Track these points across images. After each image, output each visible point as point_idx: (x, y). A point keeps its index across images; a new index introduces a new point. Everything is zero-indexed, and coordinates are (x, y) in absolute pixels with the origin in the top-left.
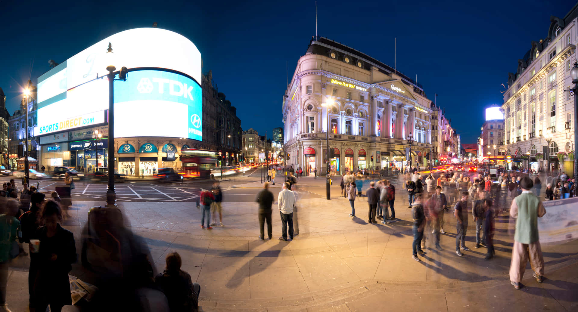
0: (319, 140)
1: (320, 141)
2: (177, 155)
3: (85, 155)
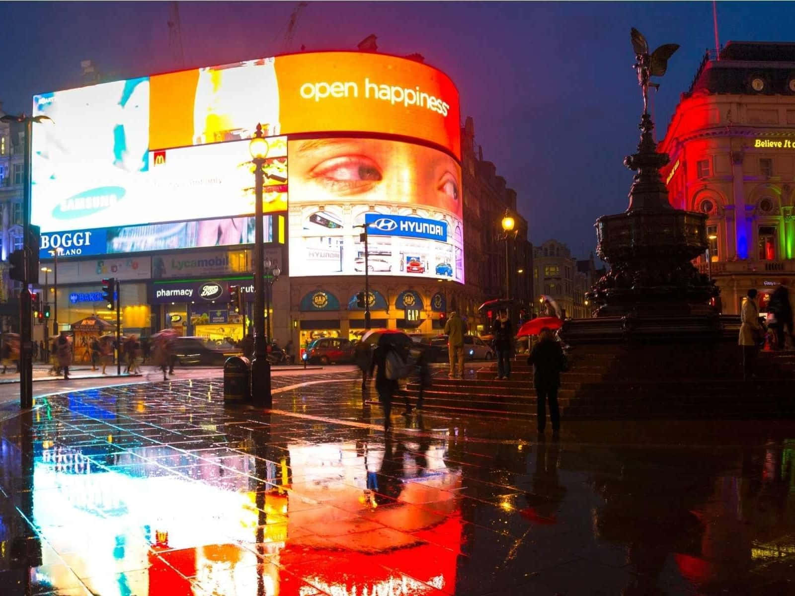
0: (729, 278)
1: (733, 280)
2: (423, 315)
3: (189, 315)
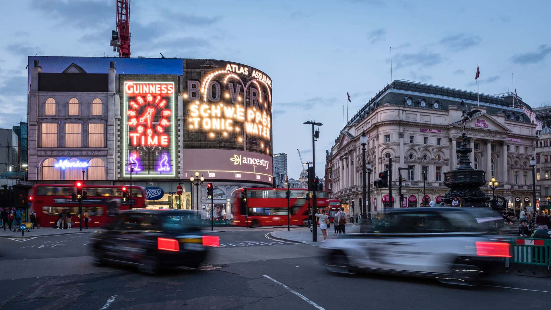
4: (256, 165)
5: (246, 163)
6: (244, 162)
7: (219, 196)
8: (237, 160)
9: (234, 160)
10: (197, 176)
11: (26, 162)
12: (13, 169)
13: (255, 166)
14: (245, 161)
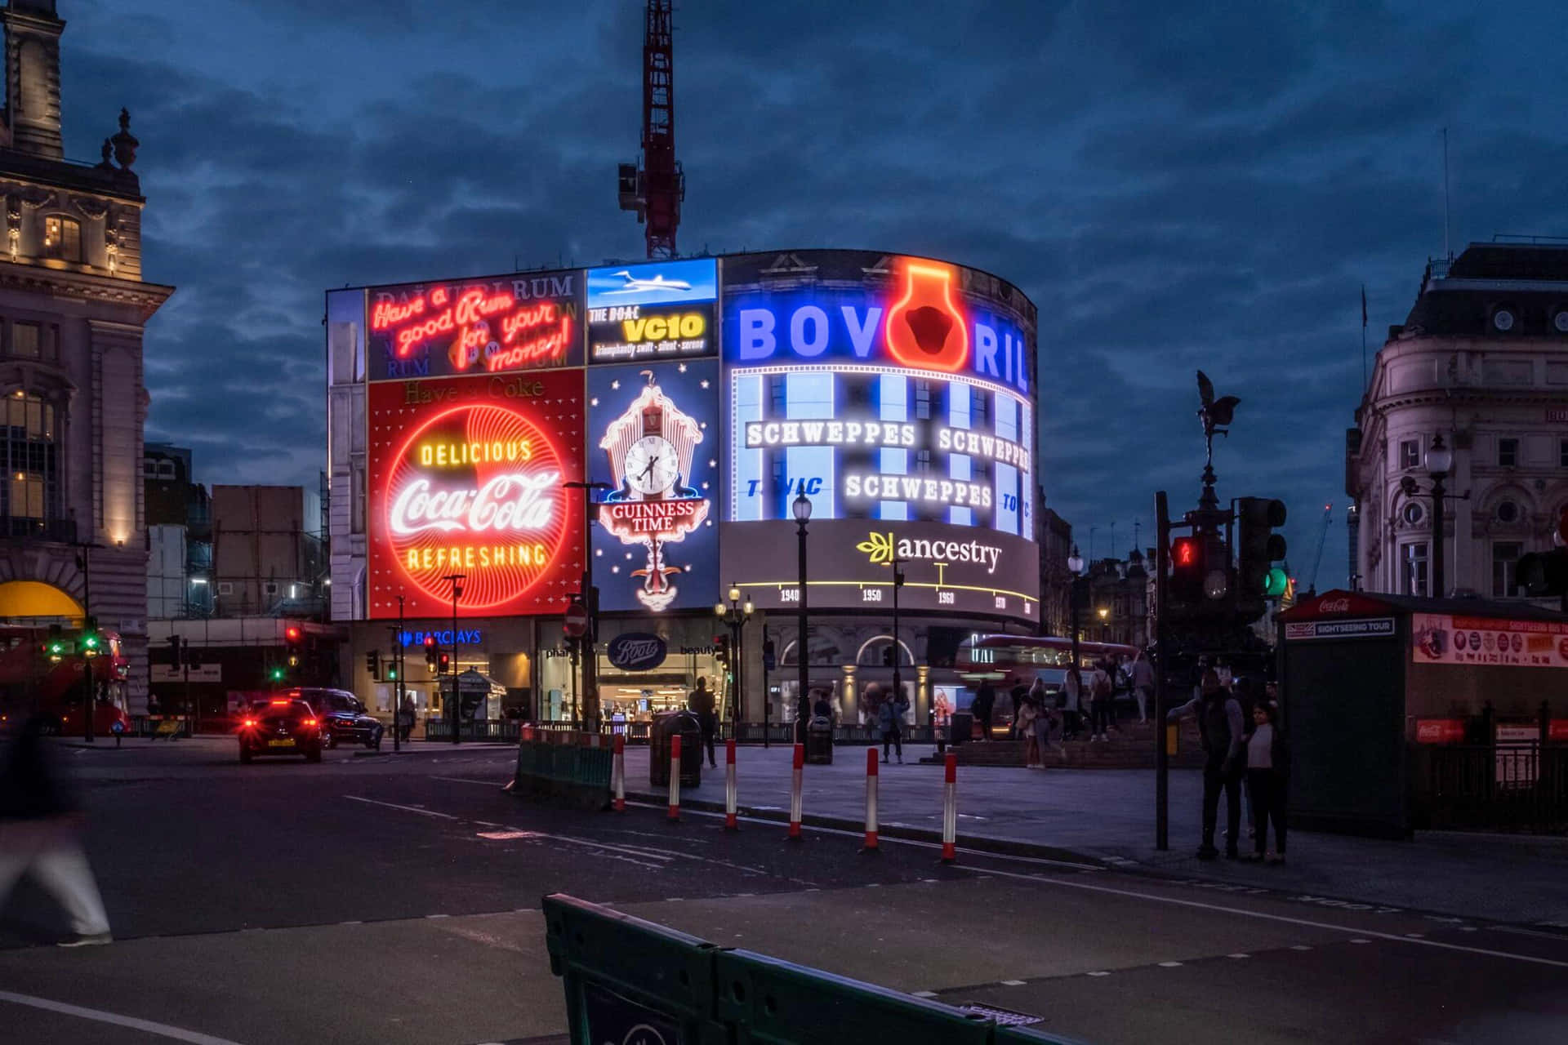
4: (946, 560)
5: (909, 554)
6: (901, 553)
7: (820, 657)
8: (880, 548)
9: (870, 547)
10: (735, 601)
11: (328, 574)
12: (298, 593)
13: (941, 564)
14: (905, 551)
